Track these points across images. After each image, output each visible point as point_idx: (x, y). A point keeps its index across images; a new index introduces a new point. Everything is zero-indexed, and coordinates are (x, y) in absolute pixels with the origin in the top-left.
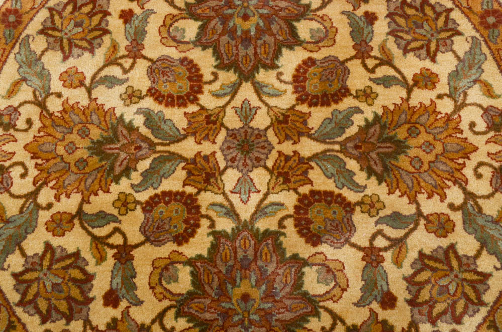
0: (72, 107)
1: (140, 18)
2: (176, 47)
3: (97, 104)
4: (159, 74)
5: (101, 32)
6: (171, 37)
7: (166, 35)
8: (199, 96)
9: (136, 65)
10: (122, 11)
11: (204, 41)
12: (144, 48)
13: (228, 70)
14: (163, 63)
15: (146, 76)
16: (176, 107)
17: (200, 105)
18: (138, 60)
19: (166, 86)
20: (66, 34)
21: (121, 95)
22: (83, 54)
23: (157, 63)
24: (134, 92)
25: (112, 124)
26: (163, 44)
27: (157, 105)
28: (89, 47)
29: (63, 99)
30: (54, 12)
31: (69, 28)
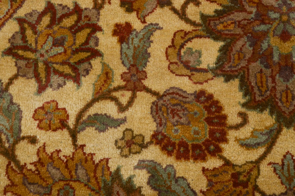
0: (51, 157)
1: (141, 35)
2: (190, 77)
3: (84, 154)
4: (168, 114)
5: (89, 54)
6: (182, 62)
7: (175, 60)
8: (223, 145)
9: (136, 100)
10: (117, 25)
11: (227, 68)
12: (146, 77)
13: (262, 111)
14: (173, 98)
15: (150, 116)
16: (192, 161)
17: (224, 159)
18: (138, 93)
19: (176, 131)
20: (42, 55)
21: (116, 142)
22: (65, 83)
23: (165, 98)
24: (133, 137)
25: (105, 182)
26: (172, 71)
27: (165, 157)
28: (73, 74)
29: (38, 146)
30: (26, 25)
31: (46, 47)
